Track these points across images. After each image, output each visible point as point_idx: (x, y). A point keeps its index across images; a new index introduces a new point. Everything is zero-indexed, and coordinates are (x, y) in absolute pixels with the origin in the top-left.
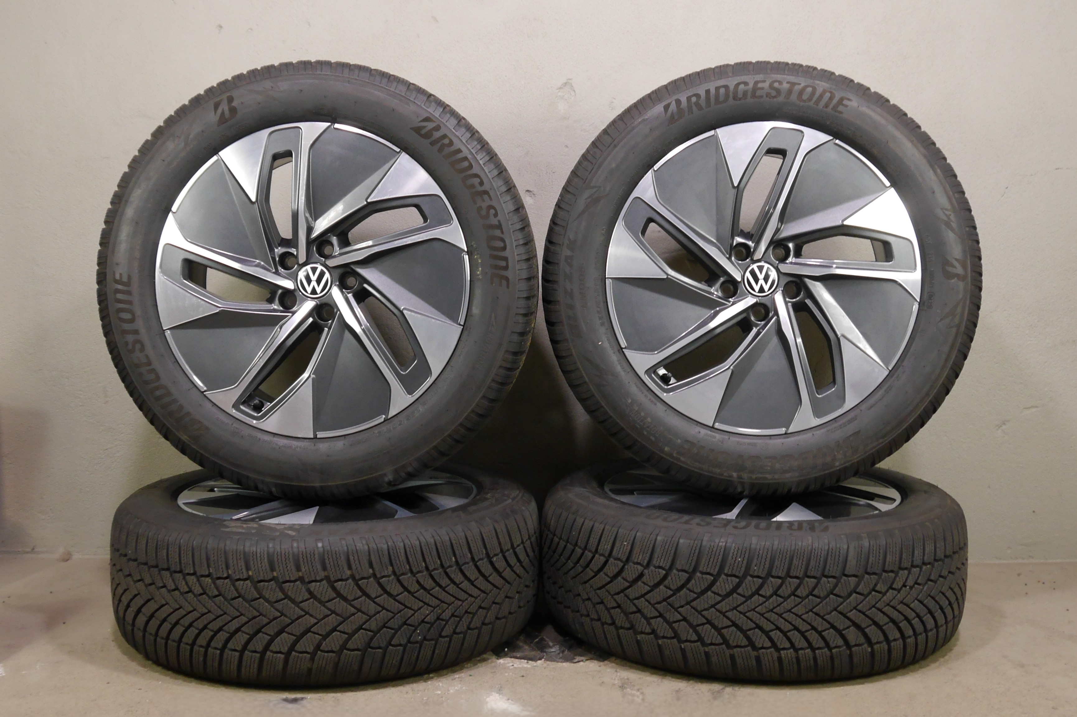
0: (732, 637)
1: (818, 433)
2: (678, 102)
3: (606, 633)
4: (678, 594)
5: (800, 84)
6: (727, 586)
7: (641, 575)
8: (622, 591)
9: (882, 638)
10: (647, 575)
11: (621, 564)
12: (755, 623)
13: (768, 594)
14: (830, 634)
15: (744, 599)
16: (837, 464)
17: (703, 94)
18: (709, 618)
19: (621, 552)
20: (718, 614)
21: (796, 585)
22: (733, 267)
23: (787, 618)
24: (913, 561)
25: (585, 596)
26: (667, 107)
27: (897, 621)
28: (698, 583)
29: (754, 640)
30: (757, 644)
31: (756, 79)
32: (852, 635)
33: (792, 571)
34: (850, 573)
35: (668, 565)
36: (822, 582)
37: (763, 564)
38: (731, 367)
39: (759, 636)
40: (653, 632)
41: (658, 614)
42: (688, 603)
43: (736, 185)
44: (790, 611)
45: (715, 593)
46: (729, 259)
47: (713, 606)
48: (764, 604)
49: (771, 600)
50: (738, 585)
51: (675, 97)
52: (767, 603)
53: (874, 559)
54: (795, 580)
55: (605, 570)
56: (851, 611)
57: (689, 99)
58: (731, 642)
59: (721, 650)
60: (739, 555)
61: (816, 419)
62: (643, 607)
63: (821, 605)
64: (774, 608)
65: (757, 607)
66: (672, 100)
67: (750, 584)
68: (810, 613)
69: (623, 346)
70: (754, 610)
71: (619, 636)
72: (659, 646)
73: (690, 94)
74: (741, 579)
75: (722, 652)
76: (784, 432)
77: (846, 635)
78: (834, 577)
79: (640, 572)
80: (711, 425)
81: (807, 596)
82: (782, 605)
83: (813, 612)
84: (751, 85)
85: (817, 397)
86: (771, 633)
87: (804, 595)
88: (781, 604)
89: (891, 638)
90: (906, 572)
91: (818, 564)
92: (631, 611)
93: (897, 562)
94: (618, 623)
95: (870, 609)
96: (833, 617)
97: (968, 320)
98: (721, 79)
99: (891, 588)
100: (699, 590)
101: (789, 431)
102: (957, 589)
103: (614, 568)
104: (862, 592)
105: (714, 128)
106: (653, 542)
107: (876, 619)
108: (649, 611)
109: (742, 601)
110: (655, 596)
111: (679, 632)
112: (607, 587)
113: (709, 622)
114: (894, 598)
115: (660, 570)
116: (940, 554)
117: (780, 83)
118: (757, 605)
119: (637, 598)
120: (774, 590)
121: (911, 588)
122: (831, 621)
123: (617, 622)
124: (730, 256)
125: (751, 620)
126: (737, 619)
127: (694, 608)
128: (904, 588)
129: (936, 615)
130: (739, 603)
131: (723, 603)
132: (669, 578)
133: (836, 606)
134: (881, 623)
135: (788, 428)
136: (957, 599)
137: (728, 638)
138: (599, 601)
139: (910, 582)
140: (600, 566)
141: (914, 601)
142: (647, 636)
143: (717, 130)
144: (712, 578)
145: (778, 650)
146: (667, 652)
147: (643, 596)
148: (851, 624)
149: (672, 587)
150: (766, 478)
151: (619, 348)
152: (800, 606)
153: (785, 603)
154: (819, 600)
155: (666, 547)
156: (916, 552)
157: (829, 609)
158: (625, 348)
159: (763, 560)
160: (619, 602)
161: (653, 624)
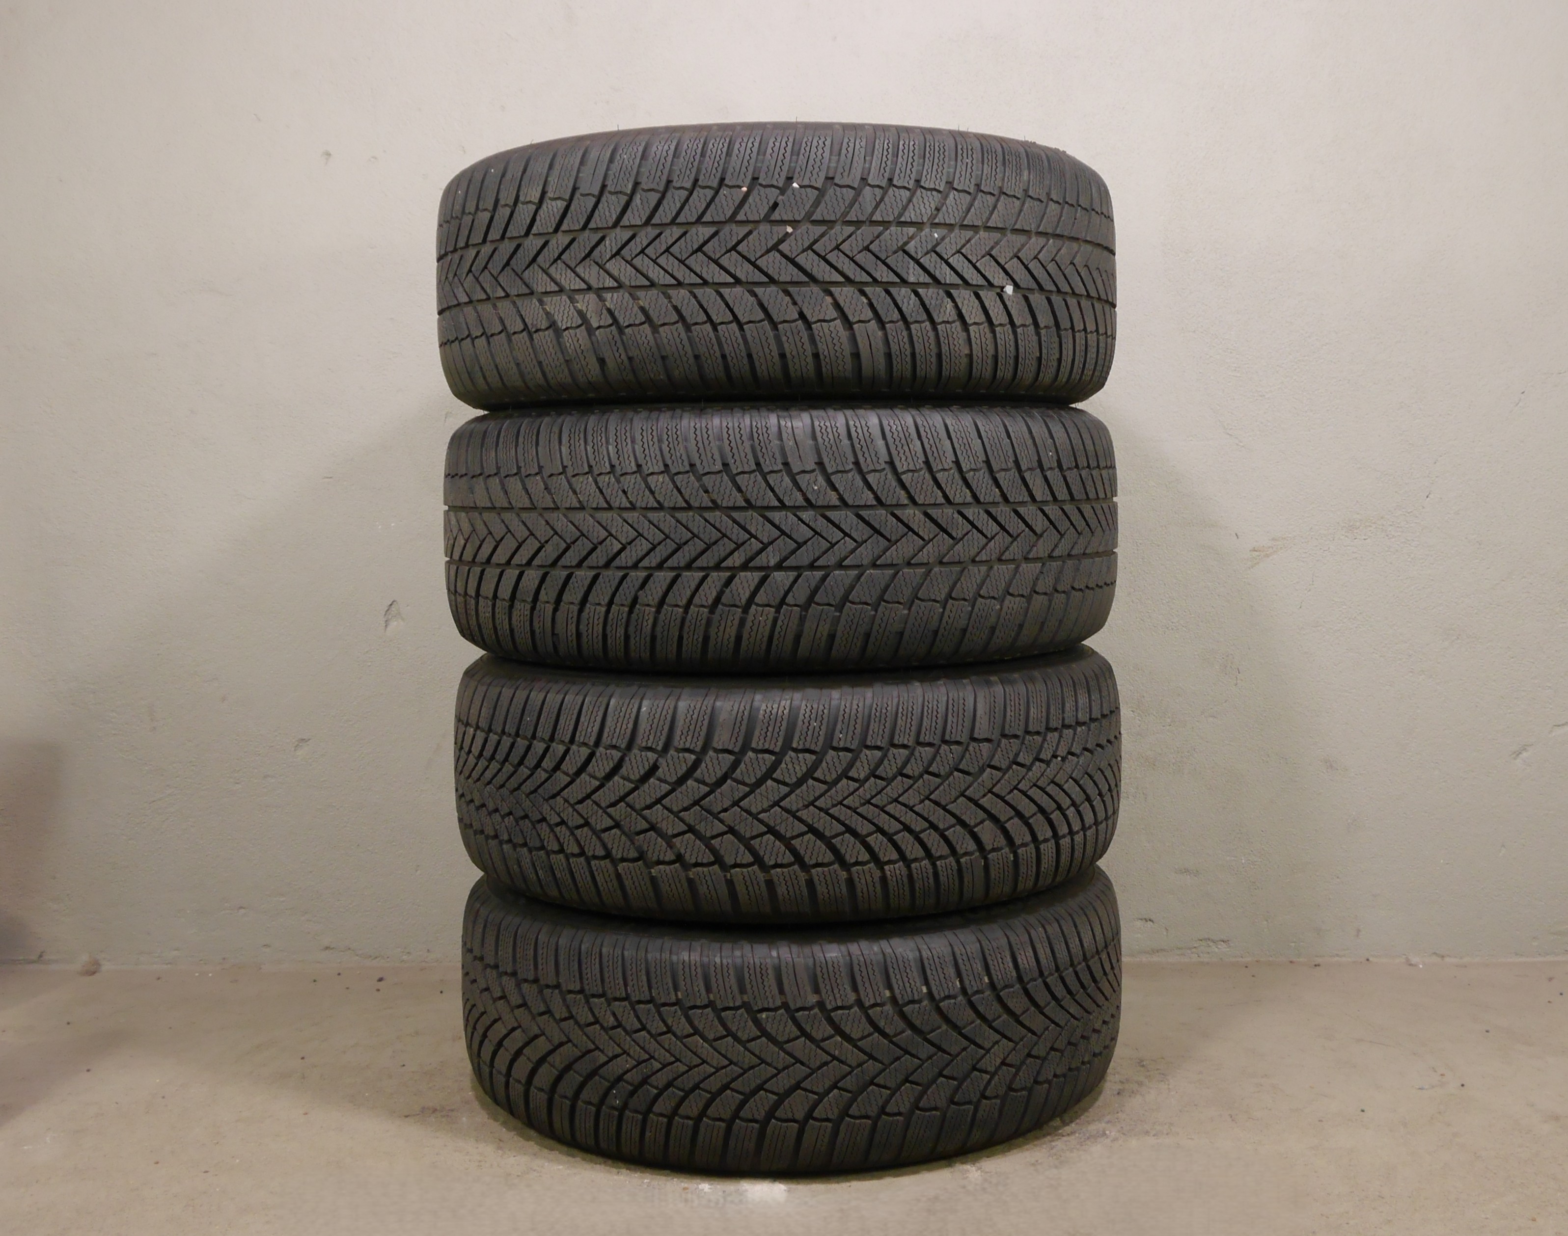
0: (809, 852)
3: (596, 873)
4: (719, 790)
6: (798, 768)
7: (654, 768)
8: (622, 799)
9: (1028, 838)
10: (665, 764)
11: (617, 755)
12: (843, 824)
13: (862, 776)
14: (956, 834)
15: (825, 787)
18: (772, 824)
19: (616, 735)
20: (785, 815)
21: (903, 759)
23: (892, 812)
24: (1063, 719)
25: (555, 819)
27: (1049, 810)
28: (751, 769)
29: (843, 851)
30: (847, 857)
32: (988, 833)
33: (897, 737)
34: (981, 737)
35: (700, 744)
36: (941, 751)
37: (851, 728)
39: (850, 846)
40: (679, 858)
41: (686, 828)
42: (736, 803)
44: (896, 800)
45: (778, 781)
47: (777, 804)
48: (857, 793)
49: (867, 785)
50: (815, 766)
52: (861, 790)
53: (1012, 714)
54: (901, 751)
55: (590, 769)
56: (984, 796)
58: (807, 859)
59: (792, 873)
60: (813, 716)
62: (659, 820)
63: (942, 788)
64: (872, 797)
65: (847, 797)
67: (833, 762)
68: (927, 802)
70: (841, 803)
71: (618, 876)
72: (690, 881)
74: (820, 756)
75: (793, 877)
77: (980, 835)
78: (958, 743)
79: (652, 762)
81: (921, 776)
82: (885, 791)
83: (930, 800)
86: (868, 839)
87: (916, 774)
88: (883, 789)
89: (1041, 838)
90: (1056, 734)
91: (934, 724)
92: (639, 828)
93: (1044, 720)
94: (617, 853)
95: (1011, 791)
96: (961, 807)
99: (1038, 759)
100: (753, 780)
102: (1108, 773)
103: (605, 762)
104: (998, 764)
106: (670, 712)
107: (1019, 808)
108: (671, 826)
109: (822, 791)
110: (678, 800)
111: (722, 852)
112: (594, 797)
113: (771, 831)
114: (1042, 775)
115: (687, 755)
116: (1096, 714)
118: (845, 795)
119: (649, 807)
120: (871, 768)
121: (1064, 759)
122: (958, 813)
123: (614, 852)
125: (838, 820)
126: (815, 821)
127: (746, 811)
128: (1054, 760)
129: (1094, 803)
130: (817, 794)
131: (793, 796)
132: (703, 765)
133: (963, 788)
134: (1027, 815)
136: (1110, 790)
137: (802, 852)
138: (582, 821)
139: (1062, 752)
140: (579, 765)
141: (1067, 781)
142: (667, 867)
144: (774, 758)
145: (880, 864)
146: (702, 889)
147: (658, 801)
148: (986, 816)
149: (708, 780)
152: (911, 791)
153: (889, 787)
154: (938, 780)
155: (695, 716)
156: (1067, 705)
157: (954, 793)
159: (852, 723)
160: (617, 818)
161: (678, 845)
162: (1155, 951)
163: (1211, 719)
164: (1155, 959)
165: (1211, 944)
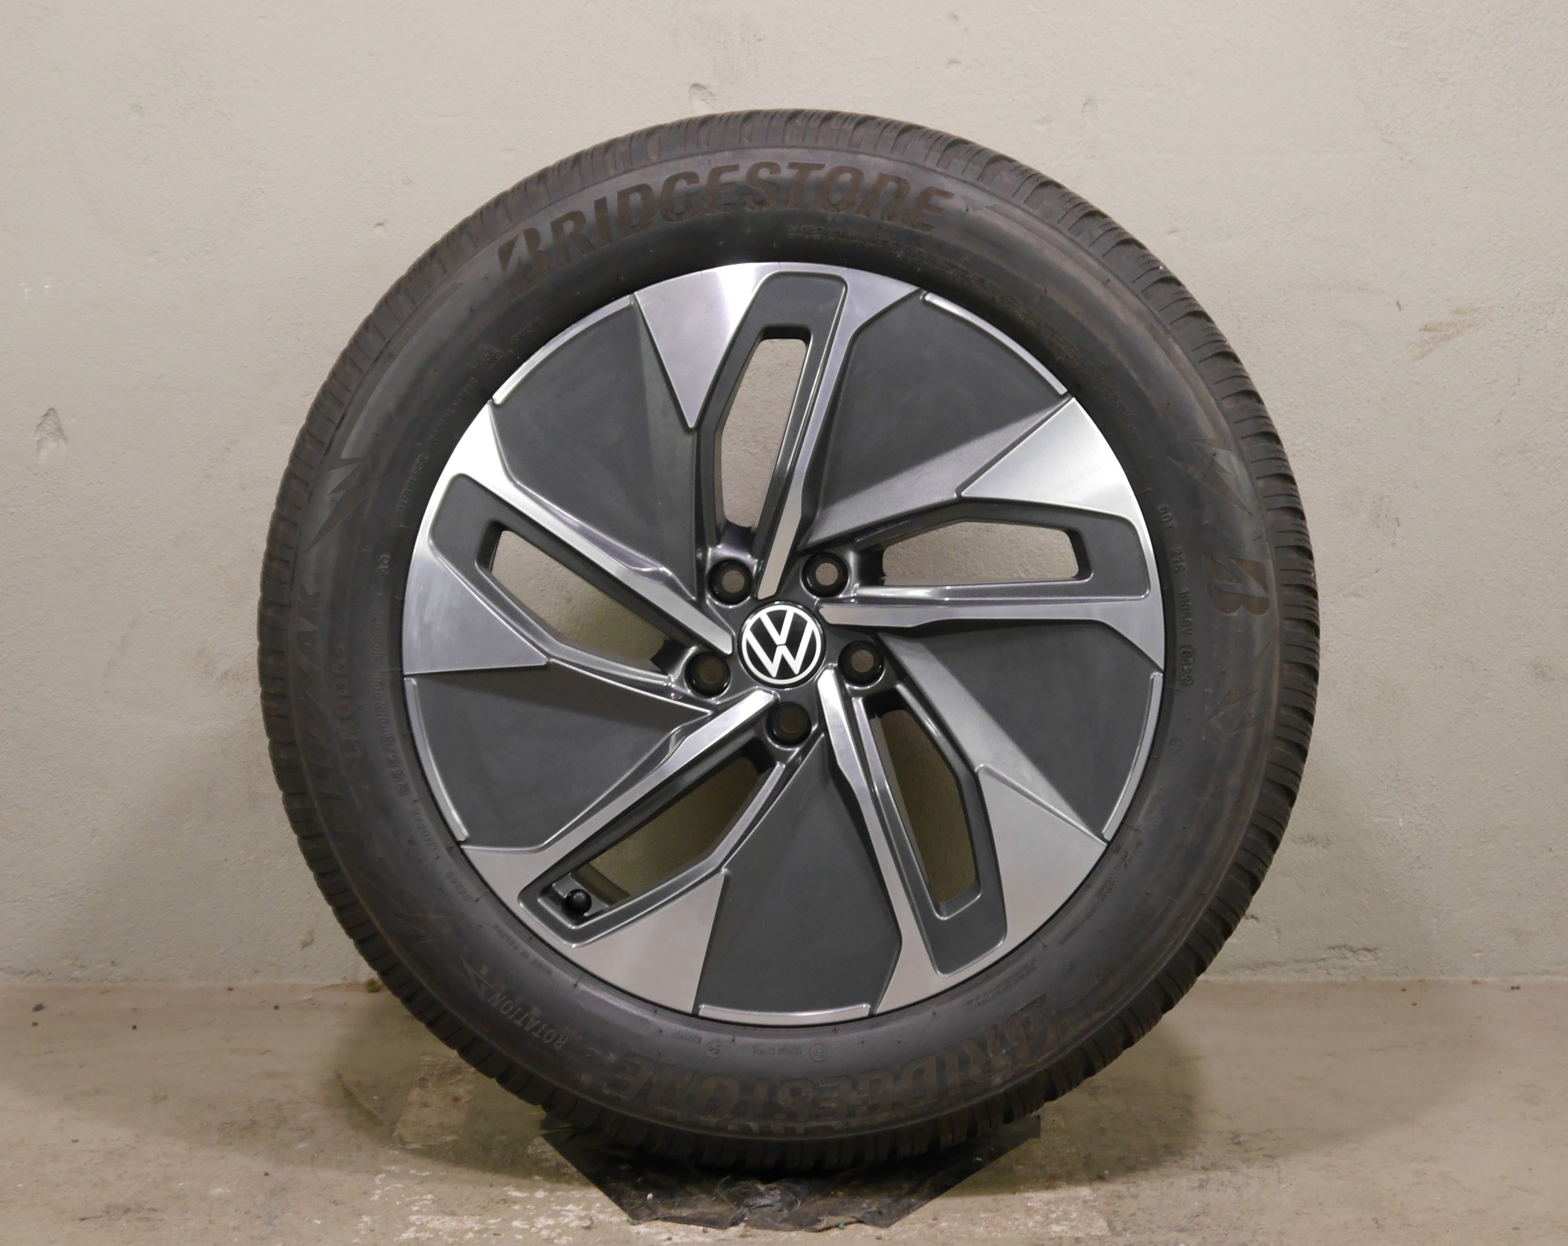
1: (944, 1008)
2: (532, 236)
5: (820, 167)
16: (998, 1080)
17: (590, 214)
22: (709, 623)
26: (506, 252)
31: (714, 165)
38: (724, 870)
43: (691, 424)
46: (699, 605)
51: (524, 226)
57: (557, 226)
61: (939, 973)
66: (517, 232)
69: (461, 838)
73: (558, 215)
76: (866, 1013)
80: (689, 1009)
84: (704, 180)
85: (939, 921)
97: (1283, 705)
98: (631, 171)
101: (880, 1010)
105: (629, 290)
117: (773, 167)
124: (701, 596)
135: (874, 1002)
143: (636, 293)
150: (829, 1130)
151: (453, 844)
158: (466, 842)
162: (1259, 966)
163: (1353, 599)
164: (1260, 977)
165: (1349, 954)
